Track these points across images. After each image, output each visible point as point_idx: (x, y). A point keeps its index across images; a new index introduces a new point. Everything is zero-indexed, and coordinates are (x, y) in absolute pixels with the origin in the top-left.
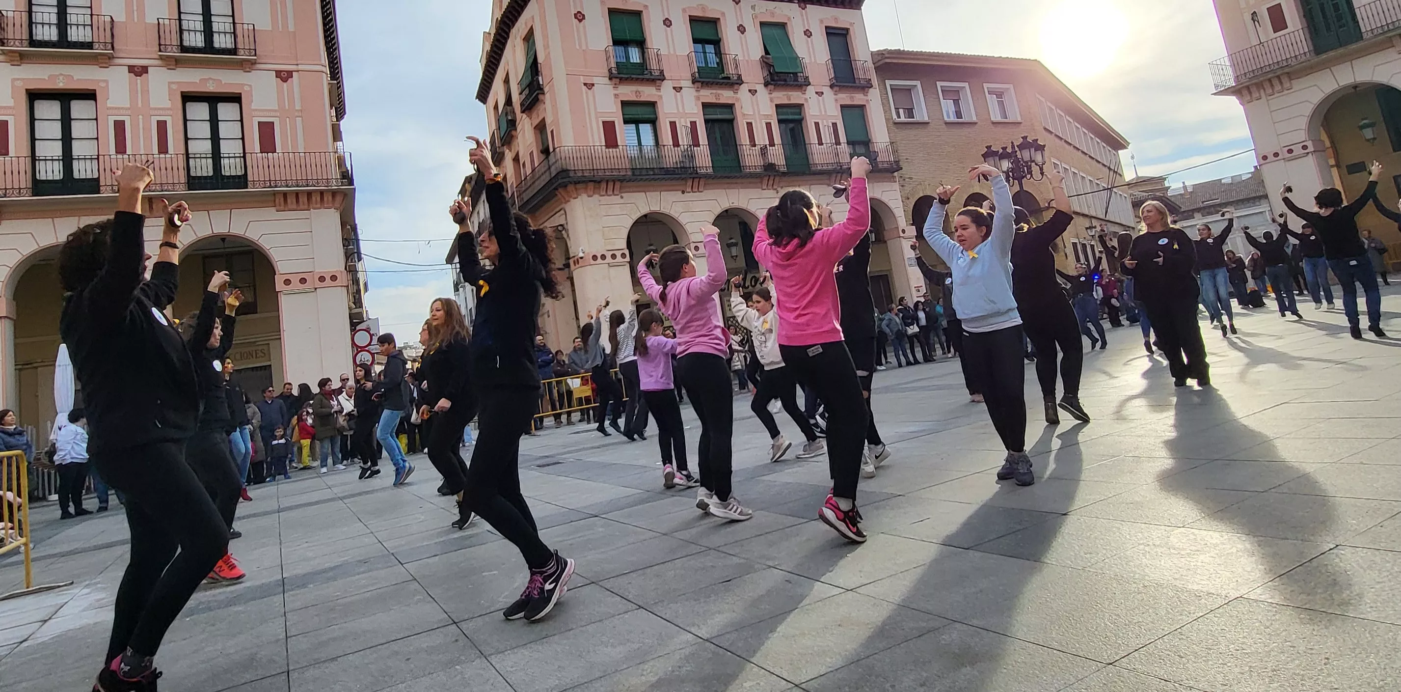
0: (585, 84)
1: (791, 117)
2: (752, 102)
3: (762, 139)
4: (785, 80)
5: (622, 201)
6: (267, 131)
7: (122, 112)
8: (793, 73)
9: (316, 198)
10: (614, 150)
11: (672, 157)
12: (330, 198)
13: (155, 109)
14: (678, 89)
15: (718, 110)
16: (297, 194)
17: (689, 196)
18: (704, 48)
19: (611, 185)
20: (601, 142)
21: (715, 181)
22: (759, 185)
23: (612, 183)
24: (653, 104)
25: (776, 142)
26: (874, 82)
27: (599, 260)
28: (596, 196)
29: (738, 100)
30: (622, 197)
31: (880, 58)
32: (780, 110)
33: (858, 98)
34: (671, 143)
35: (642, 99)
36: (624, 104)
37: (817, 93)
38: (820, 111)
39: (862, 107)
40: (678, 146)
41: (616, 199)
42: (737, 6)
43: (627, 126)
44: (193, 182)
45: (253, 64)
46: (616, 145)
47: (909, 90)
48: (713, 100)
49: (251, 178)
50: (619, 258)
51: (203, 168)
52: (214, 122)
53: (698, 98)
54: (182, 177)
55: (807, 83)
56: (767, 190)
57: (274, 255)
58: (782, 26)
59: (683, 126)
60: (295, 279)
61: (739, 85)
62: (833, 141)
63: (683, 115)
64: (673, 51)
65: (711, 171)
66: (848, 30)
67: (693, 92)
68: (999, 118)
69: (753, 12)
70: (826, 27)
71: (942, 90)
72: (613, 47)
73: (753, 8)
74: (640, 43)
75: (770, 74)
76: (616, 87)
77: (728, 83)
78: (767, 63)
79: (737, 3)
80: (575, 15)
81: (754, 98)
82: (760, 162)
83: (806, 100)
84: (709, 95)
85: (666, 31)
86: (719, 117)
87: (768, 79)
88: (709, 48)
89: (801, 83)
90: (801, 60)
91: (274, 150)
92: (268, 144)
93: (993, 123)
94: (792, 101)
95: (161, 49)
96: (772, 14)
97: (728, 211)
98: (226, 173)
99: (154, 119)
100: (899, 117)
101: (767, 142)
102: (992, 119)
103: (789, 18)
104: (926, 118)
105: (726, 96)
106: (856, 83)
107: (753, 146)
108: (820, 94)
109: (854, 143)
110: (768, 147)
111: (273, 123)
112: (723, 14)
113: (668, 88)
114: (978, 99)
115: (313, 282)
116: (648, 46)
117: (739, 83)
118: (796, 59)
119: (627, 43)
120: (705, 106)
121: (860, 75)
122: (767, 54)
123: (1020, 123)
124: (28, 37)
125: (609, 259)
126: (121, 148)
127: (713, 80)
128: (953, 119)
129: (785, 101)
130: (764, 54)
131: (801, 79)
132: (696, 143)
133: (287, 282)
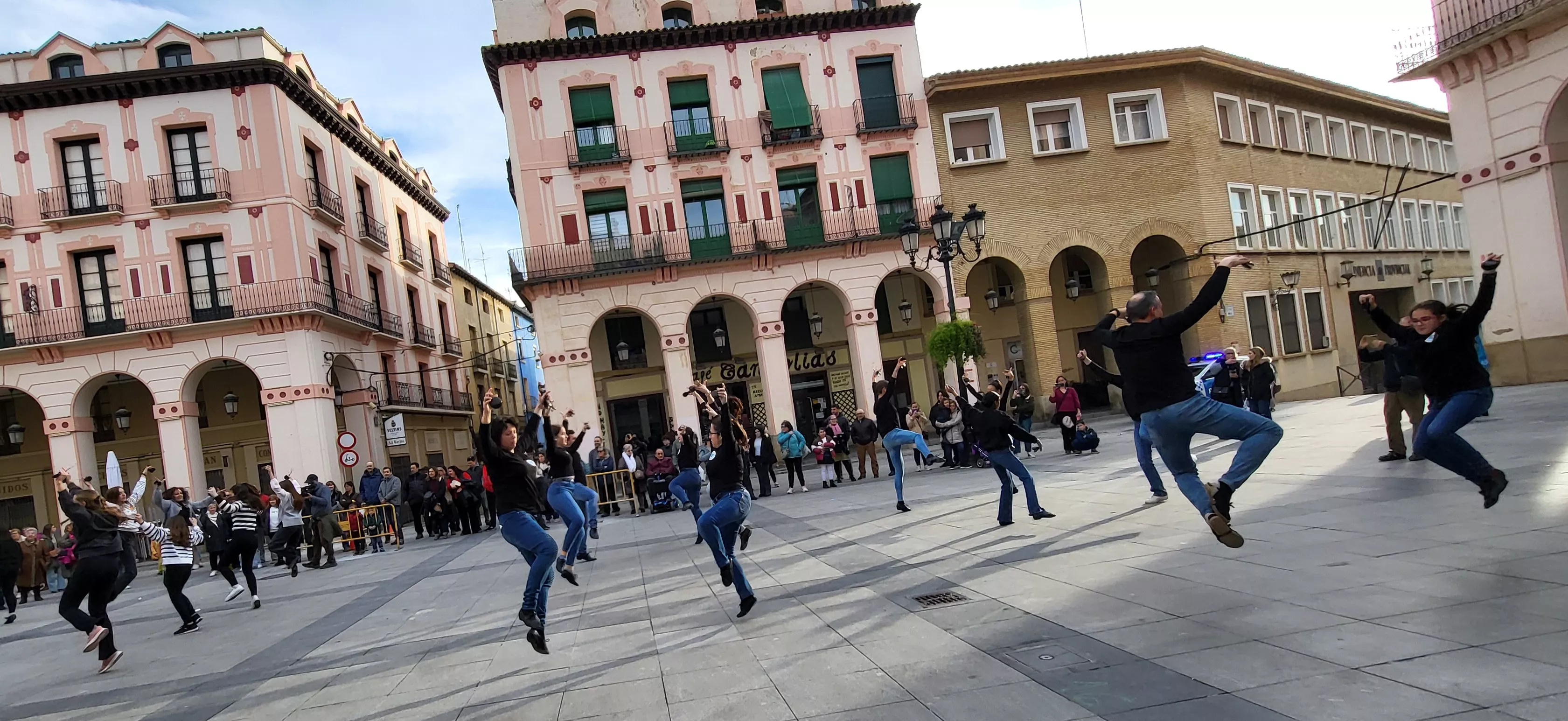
0: (542, 179)
1: (799, 181)
2: (745, 171)
3: (755, 210)
4: (790, 138)
5: (583, 299)
6: (245, 264)
7: (135, 262)
8: (801, 128)
9: (286, 321)
10: (576, 245)
11: (642, 244)
12: (298, 321)
13: (159, 256)
14: (650, 169)
15: (702, 185)
16: (270, 319)
17: (661, 287)
18: (690, 113)
19: (568, 284)
20: (560, 239)
21: (693, 267)
22: (749, 266)
23: (569, 282)
24: (622, 190)
25: (774, 215)
26: (925, 119)
27: (557, 362)
28: (554, 297)
29: (725, 170)
30: (583, 295)
31: (930, 87)
32: (780, 175)
33: (898, 144)
34: (641, 231)
35: (607, 185)
36: (586, 194)
37: (836, 146)
39: (905, 155)
40: (649, 232)
41: (577, 297)
42: (731, 55)
43: (591, 218)
44: (197, 315)
45: (229, 204)
46: (576, 241)
47: (985, 121)
48: (694, 175)
49: (236, 308)
50: (579, 358)
51: (204, 302)
52: (209, 260)
53: (675, 175)
54: (184, 312)
55: (821, 137)
56: (759, 272)
57: (260, 373)
58: (795, 68)
59: (656, 208)
60: (276, 394)
61: (728, 153)
62: (856, 203)
63: (656, 197)
64: (644, 126)
65: (688, 256)
66: (891, 55)
67: (669, 169)
68: (1132, 140)
69: (754, 58)
70: (857, 59)
71: (1034, 114)
72: (576, 131)
73: (753, 52)
74: (610, 120)
75: (772, 133)
76: (576, 176)
77: (711, 153)
78: (764, 120)
79: (731, 51)
80: (531, 102)
81: (747, 165)
82: (751, 240)
83: (820, 157)
84: (688, 170)
85: (638, 102)
86: (703, 193)
87: (768, 139)
88: (700, 113)
89: (811, 138)
90: (813, 108)
91: (252, 282)
92: (247, 276)
93: (1118, 148)
94: (801, 162)
95: (155, 203)
96: (779, 55)
97: (713, 297)
98: (222, 304)
99: (158, 265)
100: (965, 158)
101: (763, 216)
102: (1118, 142)
103: (803, 57)
104: (1003, 156)
105: (710, 168)
106: (900, 125)
107: (743, 222)
108: (841, 147)
109: (891, 202)
110: (763, 221)
111: (249, 257)
112: (712, 68)
113: (637, 169)
114: (1095, 117)
115: (291, 396)
116: (617, 124)
117: (727, 150)
118: (806, 108)
119: (594, 124)
120: (684, 183)
121: (905, 113)
122: (768, 108)
123: (1166, 142)
124: (67, 207)
125: (568, 360)
126: (137, 292)
127: (692, 152)
128: (1052, 150)
129: (791, 163)
130: (764, 109)
131: (814, 132)
132: (672, 227)
133: (270, 397)
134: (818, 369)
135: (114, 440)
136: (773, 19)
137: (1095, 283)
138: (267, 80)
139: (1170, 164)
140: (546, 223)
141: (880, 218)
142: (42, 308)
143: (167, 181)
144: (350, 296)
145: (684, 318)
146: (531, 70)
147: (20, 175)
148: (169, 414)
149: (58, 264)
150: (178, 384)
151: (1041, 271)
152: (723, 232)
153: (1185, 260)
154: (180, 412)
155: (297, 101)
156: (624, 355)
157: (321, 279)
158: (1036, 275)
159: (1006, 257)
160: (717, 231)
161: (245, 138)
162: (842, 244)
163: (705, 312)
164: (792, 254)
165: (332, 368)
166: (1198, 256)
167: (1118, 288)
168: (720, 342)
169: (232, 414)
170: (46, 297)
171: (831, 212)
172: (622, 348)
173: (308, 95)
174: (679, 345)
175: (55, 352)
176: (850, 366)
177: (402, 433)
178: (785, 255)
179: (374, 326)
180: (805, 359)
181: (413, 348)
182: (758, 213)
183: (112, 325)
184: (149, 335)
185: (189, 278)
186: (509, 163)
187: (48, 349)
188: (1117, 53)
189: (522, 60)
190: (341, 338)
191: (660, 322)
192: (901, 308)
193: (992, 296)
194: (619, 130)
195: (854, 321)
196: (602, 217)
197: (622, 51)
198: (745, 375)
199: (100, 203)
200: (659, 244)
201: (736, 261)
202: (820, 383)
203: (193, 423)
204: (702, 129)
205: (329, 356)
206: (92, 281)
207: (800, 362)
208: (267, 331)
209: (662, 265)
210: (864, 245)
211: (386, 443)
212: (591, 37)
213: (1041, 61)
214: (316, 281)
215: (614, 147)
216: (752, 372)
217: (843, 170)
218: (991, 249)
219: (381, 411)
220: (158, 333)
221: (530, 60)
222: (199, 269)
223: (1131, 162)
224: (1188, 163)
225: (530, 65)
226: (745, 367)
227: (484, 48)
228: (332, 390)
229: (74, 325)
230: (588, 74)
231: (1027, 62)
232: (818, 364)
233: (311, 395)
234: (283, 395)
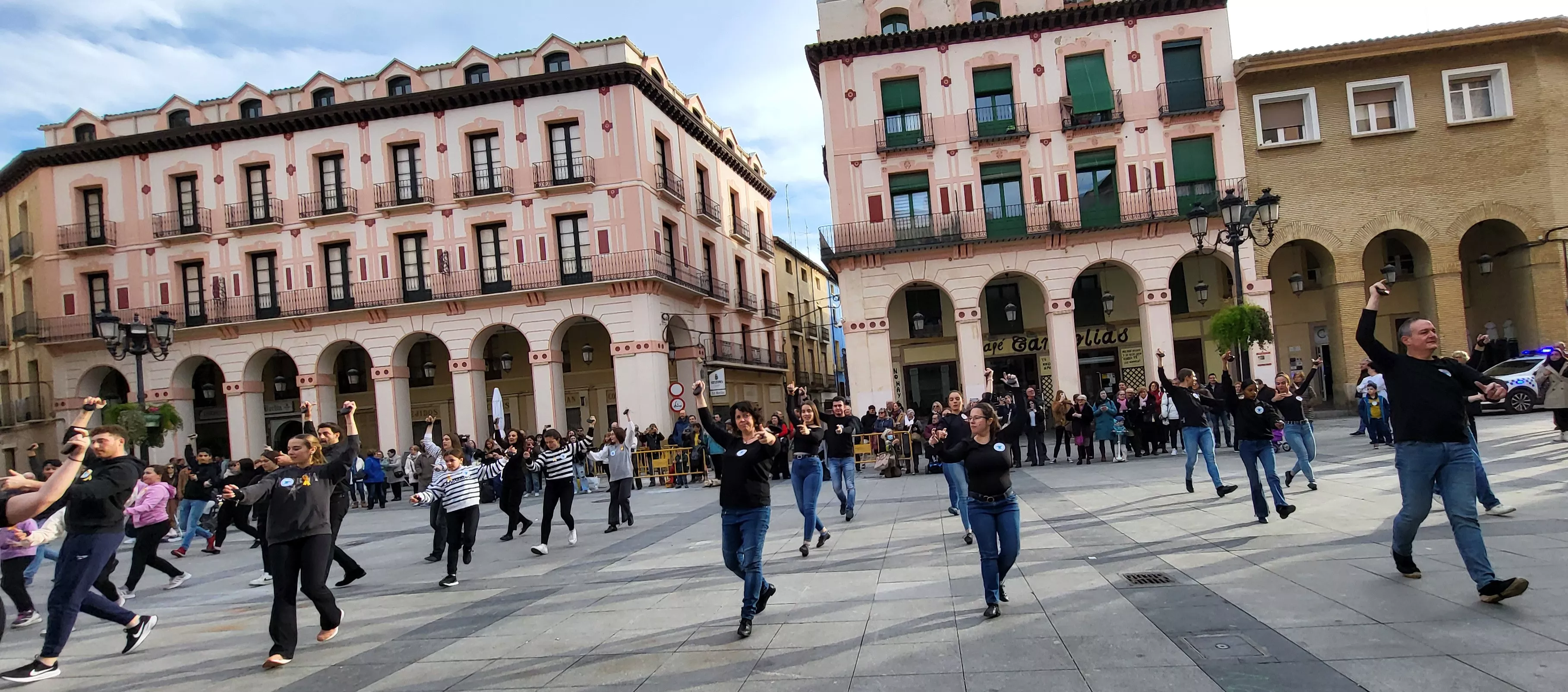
0: (853, 163)
1: (1097, 163)
2: (1044, 154)
3: (1051, 191)
4: (1091, 122)
5: (884, 272)
6: (603, 236)
7: (520, 233)
8: (1102, 112)
9: (633, 286)
10: (880, 223)
11: (941, 223)
12: (643, 286)
13: (539, 229)
14: (952, 153)
15: (1002, 168)
16: (620, 284)
17: (956, 263)
18: (993, 101)
19: (871, 258)
20: (866, 218)
21: (988, 245)
22: (1043, 245)
23: (872, 256)
24: (925, 173)
25: (1070, 196)
26: (1233, 100)
27: (858, 328)
28: (858, 269)
29: (1024, 153)
30: (884, 269)
31: (1240, 69)
32: (1078, 158)
33: (1202, 126)
34: (941, 211)
35: (912, 169)
36: (891, 176)
37: (1137, 129)
38: (1140, 150)
39: (1209, 137)
40: (948, 212)
41: (878, 271)
42: (1036, 44)
43: (896, 198)
44: (565, 279)
45: (593, 186)
46: (881, 219)
47: (1299, 102)
48: (994, 158)
49: (594, 274)
50: (878, 326)
51: (570, 268)
52: (576, 233)
53: (975, 159)
54: (555, 276)
55: (1122, 121)
56: (1053, 251)
57: (611, 329)
58: (1099, 55)
59: (956, 190)
60: (622, 347)
61: (1028, 137)
62: (1154, 184)
63: (957, 179)
64: (949, 113)
65: (984, 235)
66: (1200, 39)
67: (970, 153)
68: (1469, 118)
69: (1058, 46)
70: (1164, 43)
71: (1354, 94)
72: (885, 119)
73: (1058, 41)
74: (917, 109)
75: (1072, 117)
76: (884, 160)
77: (1011, 138)
78: (1065, 105)
79: (1036, 40)
80: (846, 94)
81: (1046, 148)
82: (1046, 220)
83: (1120, 140)
84: (989, 154)
85: (944, 91)
86: (1002, 175)
87: (1068, 123)
88: (1001, 99)
89: (1112, 122)
90: (1115, 93)
91: (608, 252)
92: (604, 248)
93: (1451, 128)
94: (1100, 145)
95: (537, 186)
96: (1084, 43)
97: (1007, 274)
98: (584, 270)
99: (538, 237)
100: (1275, 139)
101: (1058, 197)
102: (1451, 120)
103: (1108, 43)
104: (1317, 137)
105: (1010, 151)
106: (1205, 107)
107: (1038, 203)
108: (1141, 130)
109: (1192, 184)
110: (1059, 202)
111: (606, 231)
112: (1016, 57)
113: (940, 153)
114: (1426, 96)
115: (633, 349)
116: (923, 111)
117: (1027, 135)
118: (1109, 93)
119: (903, 112)
120: (983, 166)
121: (1211, 95)
122: (1069, 94)
123: (1510, 120)
124: (472, 189)
125: (868, 327)
126: (521, 259)
127: (993, 137)
128: (1374, 130)
129: (1090, 146)
130: (1066, 94)
131: (1116, 116)
132: (970, 207)
133: (618, 349)
134: (1109, 345)
135: (500, 378)
136: (1079, 8)
137: (1417, 269)
138: (628, 81)
139: (1514, 144)
140: (854, 204)
141: (1179, 199)
142: (452, 270)
143: (545, 167)
144: (686, 265)
145: (977, 293)
146: (848, 65)
147: (440, 162)
148: (540, 359)
149: (464, 235)
150: (548, 335)
151: (1353, 255)
152: (1018, 213)
153: (1526, 246)
154: (549, 359)
155: (651, 98)
156: (919, 325)
157: (662, 251)
158: (1348, 259)
159: (1314, 240)
160: (1013, 212)
161: (607, 130)
162: (1138, 225)
163: (1000, 287)
164: (1086, 234)
165: (668, 326)
166: (1543, 242)
167: (1442, 275)
168: (1011, 316)
169: (588, 362)
170: (455, 260)
171: (1128, 193)
172: (919, 318)
173: (660, 92)
174: (971, 317)
175: (460, 306)
176: (1140, 344)
177: (722, 386)
178: (1079, 235)
179: (703, 290)
180: (1096, 335)
181: (738, 312)
182: (1054, 194)
183: (503, 285)
184: (528, 294)
185: (560, 248)
186: (824, 149)
187: (455, 303)
188: (1455, 27)
189: (840, 56)
190: (677, 302)
191: (955, 296)
192: (1197, 289)
193: (1297, 279)
194: (925, 118)
195: (1147, 300)
196: (906, 197)
197: (931, 45)
198: (1036, 347)
199: (496, 186)
200: (957, 223)
201: (1030, 241)
202: (1110, 359)
203: (558, 368)
204: (1004, 114)
205: (665, 316)
206: (489, 249)
207: (1091, 337)
208: (618, 293)
209: (958, 243)
210: (1160, 227)
212: (903, 33)
213: (1365, 39)
214: (659, 252)
215: (920, 133)
216: (1043, 345)
217: (1144, 152)
218: (1298, 231)
219: (707, 366)
220: (535, 293)
221: (847, 56)
222: (568, 240)
223: (1466, 142)
224: (1536, 142)
225: (848, 60)
226: (1036, 341)
227: (807, 47)
228: (667, 346)
229: (473, 284)
230: (899, 67)
231: (1348, 41)
232: (1109, 340)
233: (649, 349)
234: (627, 348)
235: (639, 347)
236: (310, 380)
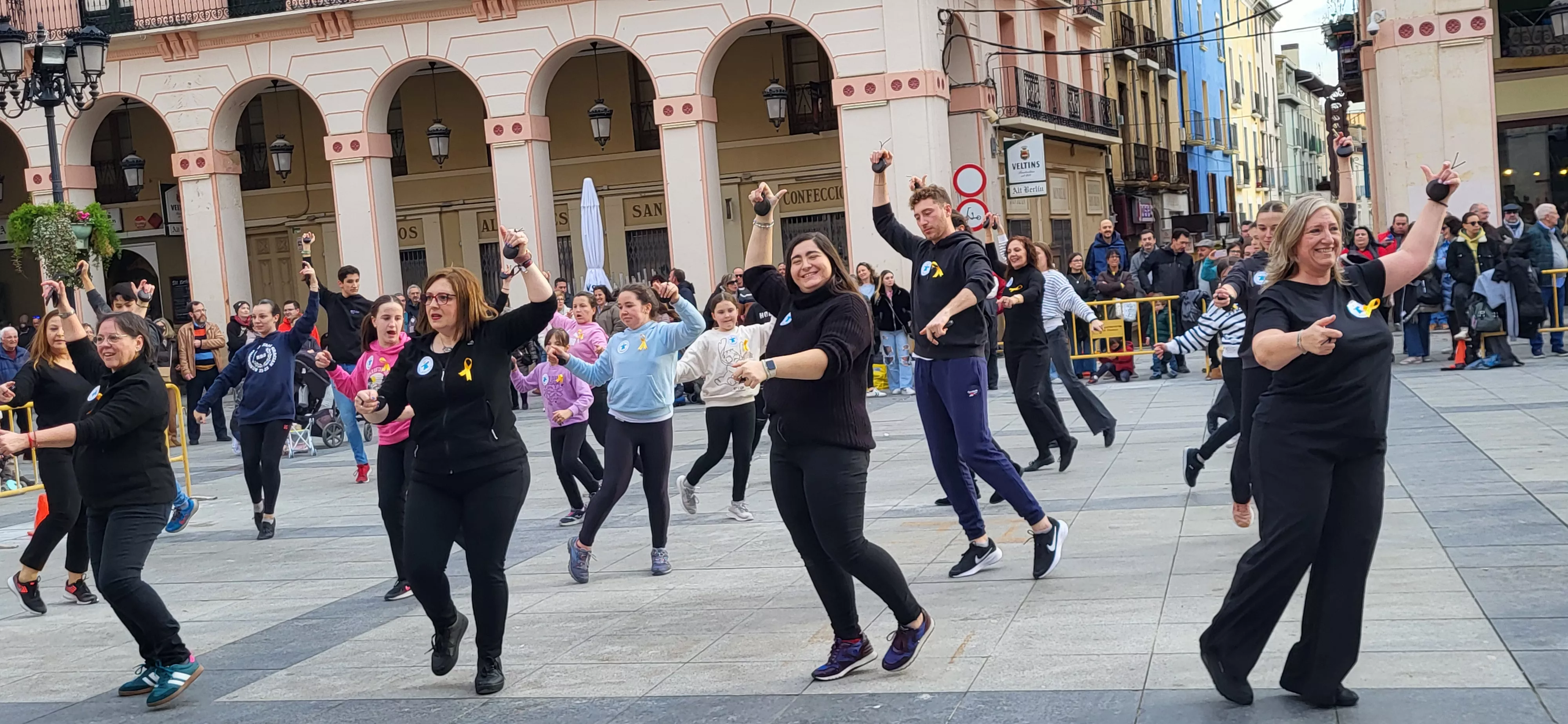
27: (1417, 36)
50: (1466, 29)
60: (859, 87)
115: (884, 91)
125: (1440, 31)
133: (849, 90)
148: (678, 115)
154: (697, 114)
165: (947, 39)
175: (506, 1)
177: (1040, 173)
203: (711, 135)
205: (943, 16)
211: (1008, 190)
219: (1003, 128)
228: (944, 82)
233: (920, 90)
234: (870, 88)
235: (897, 85)
236: (201, 162)
